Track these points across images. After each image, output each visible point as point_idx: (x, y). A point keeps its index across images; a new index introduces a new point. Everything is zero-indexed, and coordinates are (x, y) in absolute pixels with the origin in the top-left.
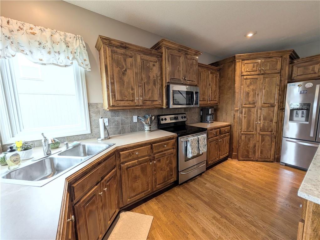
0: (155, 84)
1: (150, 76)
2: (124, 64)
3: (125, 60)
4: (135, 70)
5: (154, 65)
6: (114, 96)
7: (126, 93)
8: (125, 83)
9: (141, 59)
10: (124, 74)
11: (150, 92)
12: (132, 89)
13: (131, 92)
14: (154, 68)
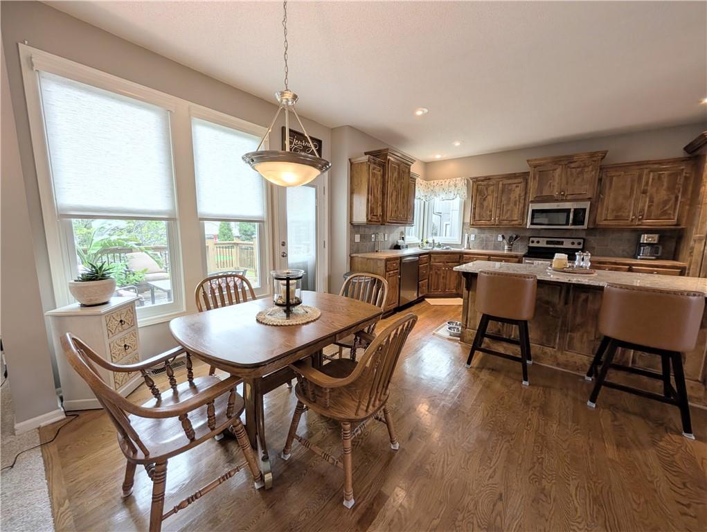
0: (515, 205)
1: (510, 198)
2: (486, 192)
3: (487, 189)
4: (495, 195)
5: (517, 187)
6: (474, 217)
7: (484, 214)
8: (485, 208)
9: (503, 184)
10: (484, 200)
11: (509, 212)
12: (491, 211)
13: (489, 213)
14: (518, 189)
